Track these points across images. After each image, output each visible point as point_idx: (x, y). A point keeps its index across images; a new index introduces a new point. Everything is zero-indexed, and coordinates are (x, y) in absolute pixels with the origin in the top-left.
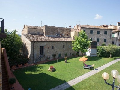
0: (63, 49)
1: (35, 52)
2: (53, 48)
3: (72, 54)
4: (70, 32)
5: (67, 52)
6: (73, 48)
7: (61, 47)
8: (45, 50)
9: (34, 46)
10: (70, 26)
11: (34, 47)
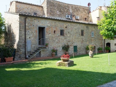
0: (82, 37)
1: (28, 37)
2: (62, 33)
3: (97, 48)
4: (89, 13)
5: (88, 43)
6: (101, 32)
7: (77, 33)
8: (48, 35)
9: (27, 24)
10: (89, 4)
11: (27, 27)
